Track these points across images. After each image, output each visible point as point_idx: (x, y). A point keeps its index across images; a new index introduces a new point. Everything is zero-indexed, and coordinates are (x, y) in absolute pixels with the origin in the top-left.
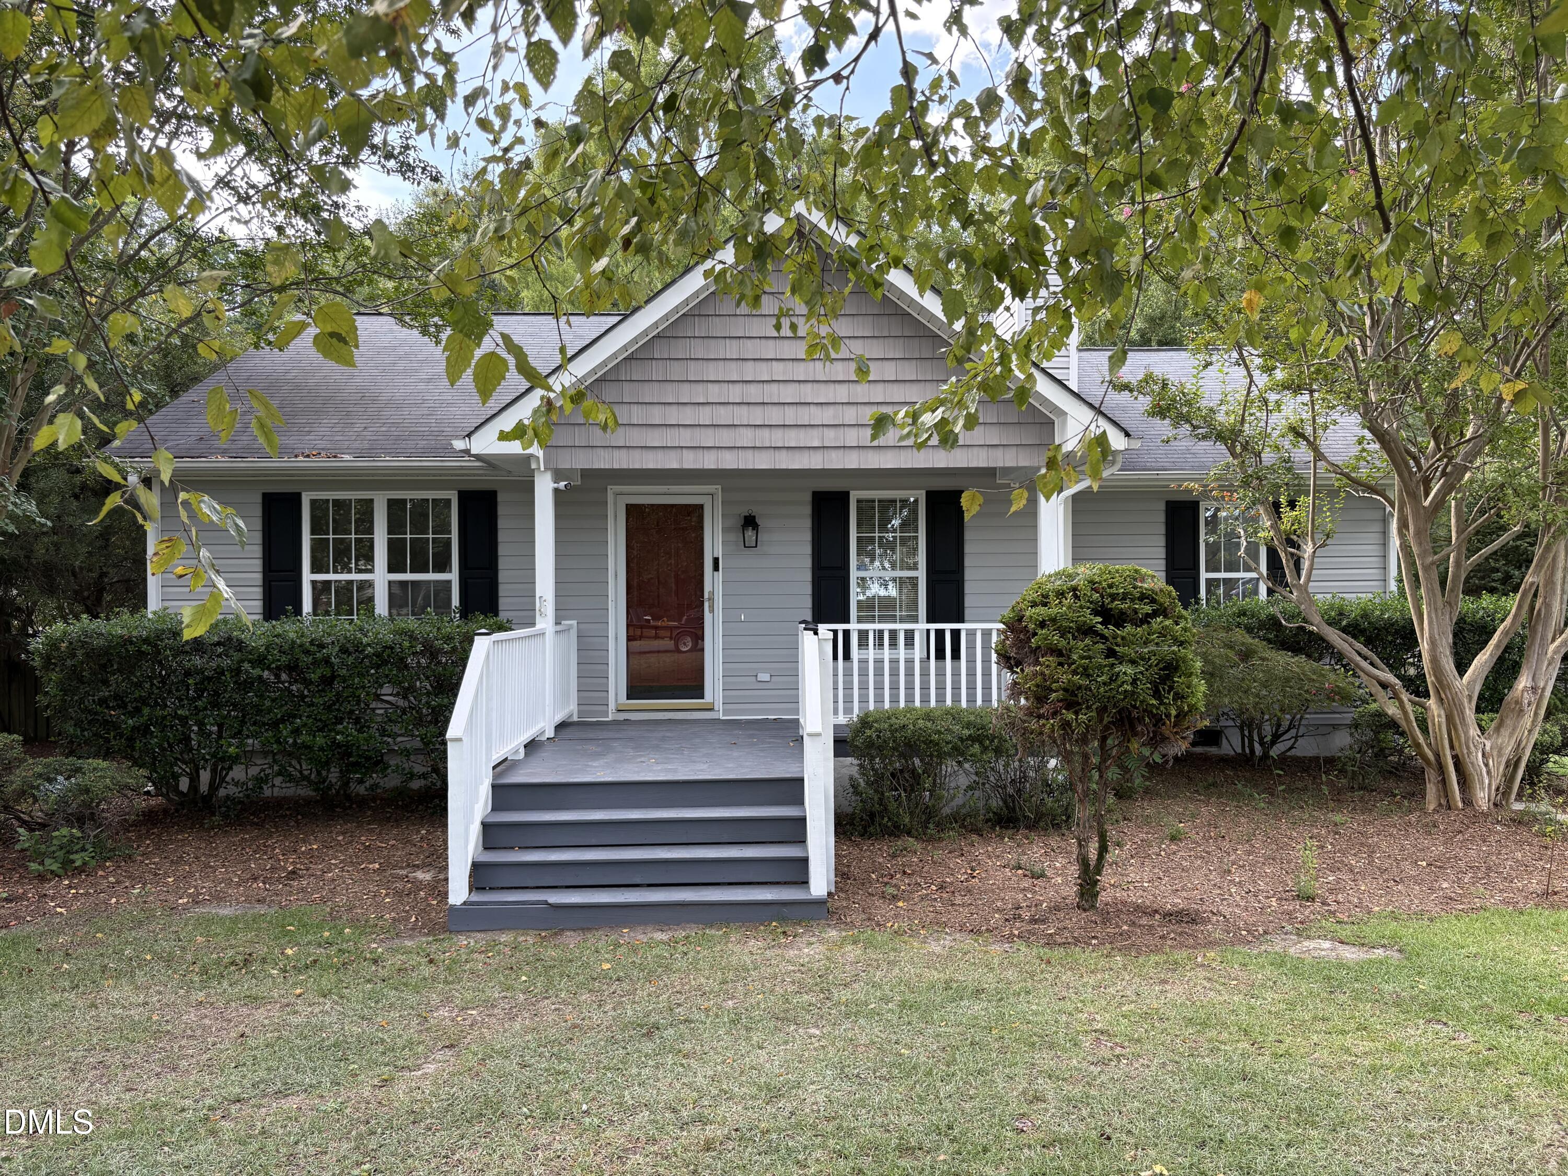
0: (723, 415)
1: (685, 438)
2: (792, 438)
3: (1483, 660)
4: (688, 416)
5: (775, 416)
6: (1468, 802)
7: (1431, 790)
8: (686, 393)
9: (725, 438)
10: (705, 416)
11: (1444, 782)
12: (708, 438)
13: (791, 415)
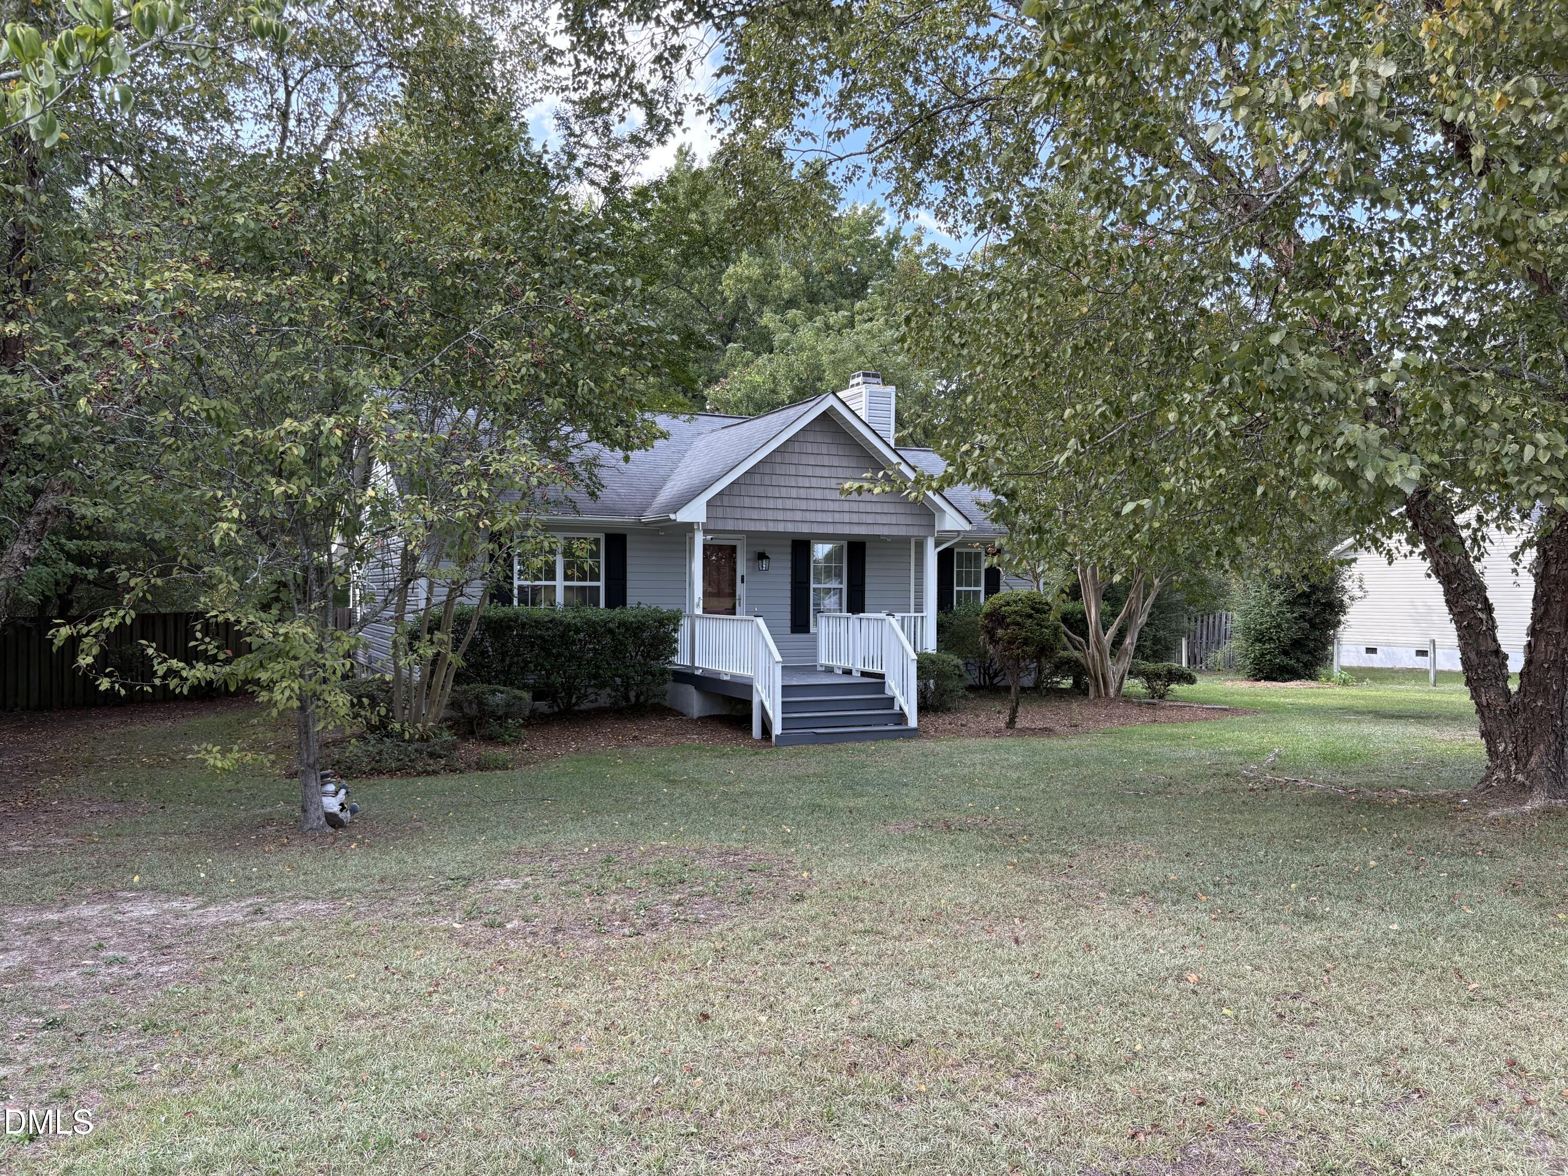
0: (789, 504)
1: (770, 515)
2: (819, 517)
3: (1112, 631)
4: (771, 504)
5: (812, 505)
6: (1107, 694)
7: (1092, 690)
8: (771, 492)
9: (789, 516)
10: (780, 504)
11: (1098, 686)
12: (780, 515)
13: (819, 505)
